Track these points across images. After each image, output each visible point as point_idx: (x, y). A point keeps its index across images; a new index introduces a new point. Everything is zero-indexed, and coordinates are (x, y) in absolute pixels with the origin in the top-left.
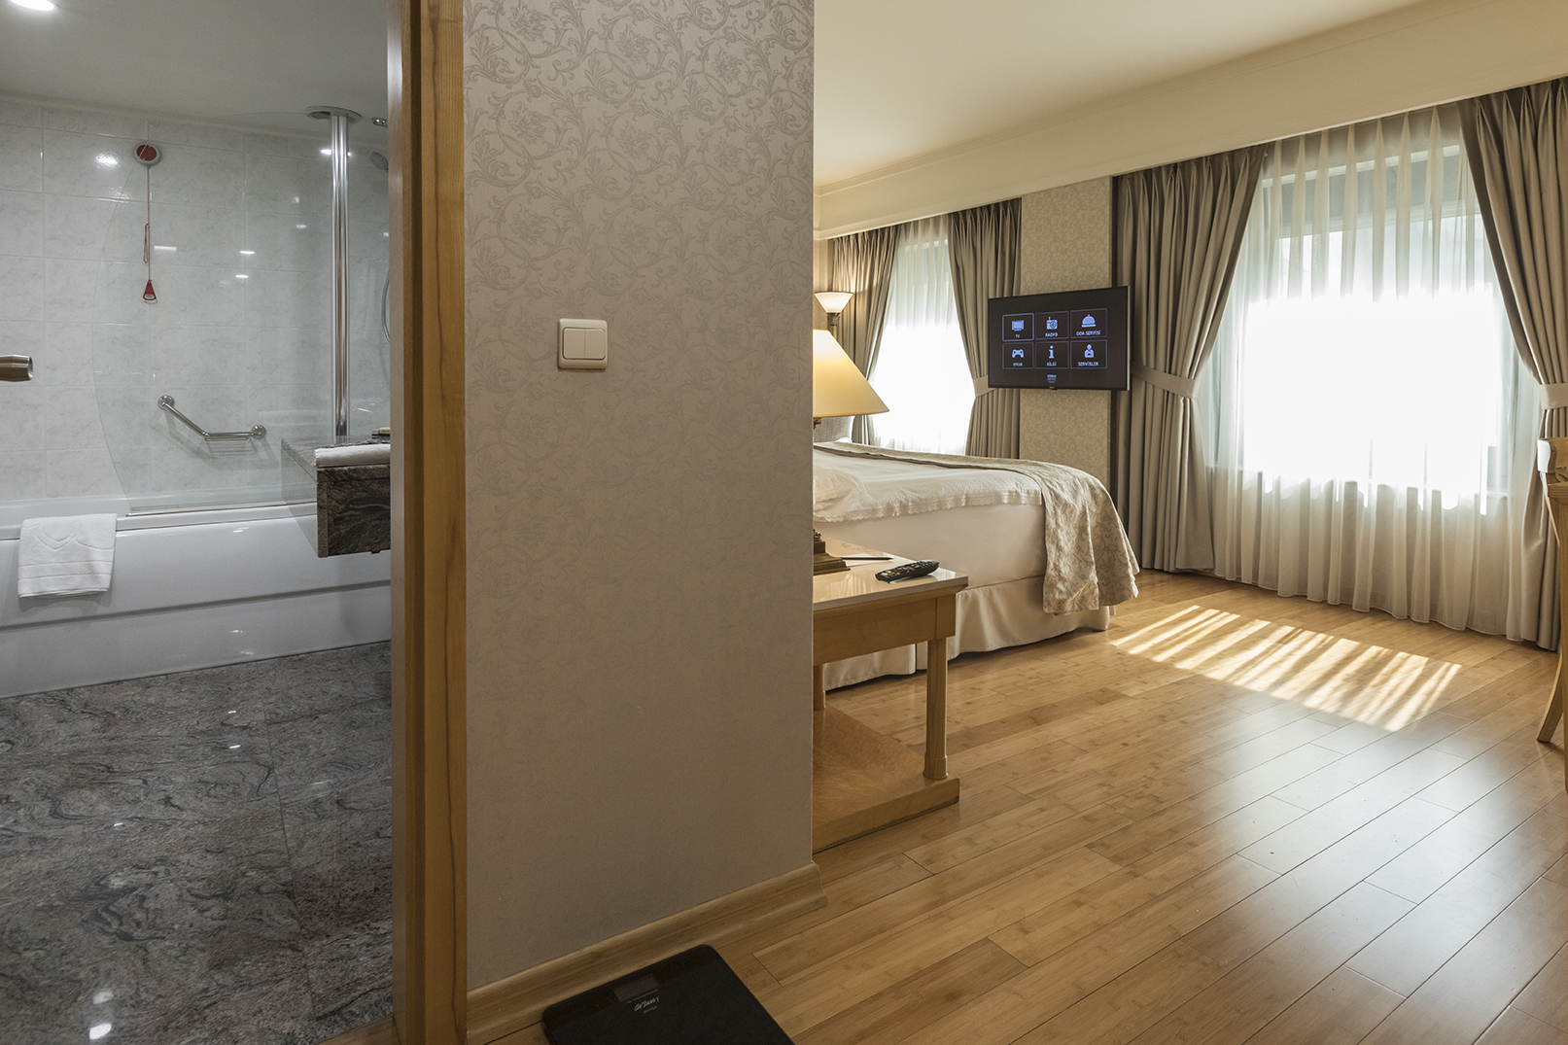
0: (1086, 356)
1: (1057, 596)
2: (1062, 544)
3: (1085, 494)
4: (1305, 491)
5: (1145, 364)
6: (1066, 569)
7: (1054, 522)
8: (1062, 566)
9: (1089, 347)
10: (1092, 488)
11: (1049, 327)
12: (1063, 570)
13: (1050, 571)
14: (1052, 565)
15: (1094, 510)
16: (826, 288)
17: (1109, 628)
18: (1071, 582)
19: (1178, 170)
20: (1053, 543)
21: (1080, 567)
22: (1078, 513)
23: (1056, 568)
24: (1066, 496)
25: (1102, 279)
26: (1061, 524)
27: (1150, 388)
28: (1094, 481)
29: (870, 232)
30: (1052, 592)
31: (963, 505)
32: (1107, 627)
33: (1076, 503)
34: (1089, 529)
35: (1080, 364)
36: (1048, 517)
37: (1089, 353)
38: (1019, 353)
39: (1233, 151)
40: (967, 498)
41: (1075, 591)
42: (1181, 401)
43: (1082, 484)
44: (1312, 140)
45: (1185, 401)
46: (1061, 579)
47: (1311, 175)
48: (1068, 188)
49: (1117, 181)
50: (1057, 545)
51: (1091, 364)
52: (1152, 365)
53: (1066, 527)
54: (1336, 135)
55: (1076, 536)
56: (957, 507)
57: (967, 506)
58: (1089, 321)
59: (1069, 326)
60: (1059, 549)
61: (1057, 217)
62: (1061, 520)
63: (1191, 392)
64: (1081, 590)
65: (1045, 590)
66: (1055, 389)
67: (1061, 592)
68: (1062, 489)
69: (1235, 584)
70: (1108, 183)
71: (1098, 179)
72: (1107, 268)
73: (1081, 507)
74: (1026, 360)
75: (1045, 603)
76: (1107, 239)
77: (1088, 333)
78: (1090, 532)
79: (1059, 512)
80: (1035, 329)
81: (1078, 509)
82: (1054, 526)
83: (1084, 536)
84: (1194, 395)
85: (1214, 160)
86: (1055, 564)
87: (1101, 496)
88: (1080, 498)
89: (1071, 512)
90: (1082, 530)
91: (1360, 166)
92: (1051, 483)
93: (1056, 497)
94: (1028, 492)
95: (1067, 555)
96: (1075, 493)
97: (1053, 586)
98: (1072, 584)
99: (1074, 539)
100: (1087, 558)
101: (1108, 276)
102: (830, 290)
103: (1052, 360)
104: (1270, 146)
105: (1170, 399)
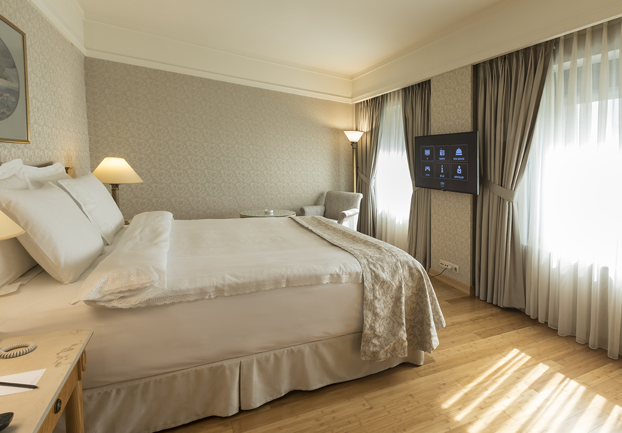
0: (458, 173)
1: (371, 349)
2: (378, 310)
3: (403, 273)
4: (575, 269)
5: (489, 179)
6: (380, 328)
7: (372, 295)
8: (377, 325)
9: (459, 167)
10: (410, 268)
11: (441, 155)
12: (378, 330)
13: (367, 331)
14: (368, 326)
15: (410, 284)
16: (355, 128)
17: (425, 364)
18: (385, 338)
19: (507, 60)
20: (370, 310)
21: (393, 327)
22: (395, 287)
23: (372, 328)
24: (385, 275)
25: (467, 127)
26: (378, 297)
27: (492, 194)
28: (413, 262)
29: (372, 99)
30: (368, 345)
31: (284, 286)
32: (422, 363)
33: (393, 280)
34: (403, 300)
35: (456, 177)
36: (366, 292)
37: (459, 171)
38: (428, 168)
39: (536, 45)
40: (288, 281)
41: (386, 345)
42: (507, 204)
43: (403, 266)
44: (581, 35)
45: (509, 204)
46: (376, 336)
47: (580, 61)
48: (451, 73)
49: (476, 68)
50: (373, 312)
51: (460, 177)
52: (493, 181)
53: (384, 298)
54: (596, 31)
55: (392, 304)
56: (277, 288)
57: (287, 286)
58: (459, 152)
59: (451, 154)
60: (375, 314)
61: (447, 90)
62: (379, 293)
63: (513, 198)
64: (392, 344)
65: (363, 344)
66: (445, 190)
67: (375, 346)
68: (383, 271)
69: (535, 322)
70: (470, 68)
71: (465, 66)
72: (470, 120)
73: (397, 283)
74: (431, 173)
75: (362, 354)
76: (470, 103)
77: (459, 159)
78: (404, 301)
79: (377, 287)
80: (434, 154)
81: (395, 284)
82: (372, 298)
83: (398, 304)
84: (514, 201)
85: (526, 51)
86: (371, 326)
87: (417, 274)
88: (397, 277)
89: (388, 287)
90: (397, 300)
91: (610, 53)
92: (374, 265)
93: (376, 277)
94: (350, 274)
95: (384, 318)
96: (394, 272)
97: (369, 341)
98: (385, 339)
99: (390, 306)
100: (399, 320)
101: (470, 125)
102: (357, 130)
103: (442, 174)
104: (556, 41)
105: (501, 201)
